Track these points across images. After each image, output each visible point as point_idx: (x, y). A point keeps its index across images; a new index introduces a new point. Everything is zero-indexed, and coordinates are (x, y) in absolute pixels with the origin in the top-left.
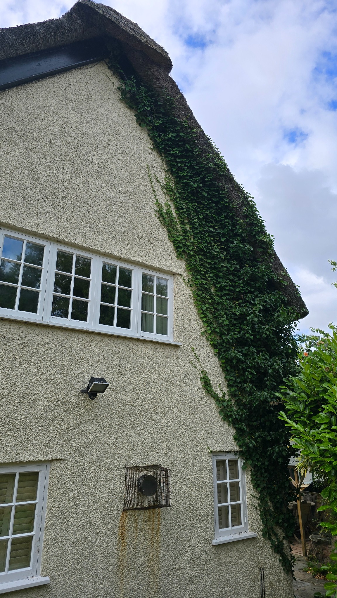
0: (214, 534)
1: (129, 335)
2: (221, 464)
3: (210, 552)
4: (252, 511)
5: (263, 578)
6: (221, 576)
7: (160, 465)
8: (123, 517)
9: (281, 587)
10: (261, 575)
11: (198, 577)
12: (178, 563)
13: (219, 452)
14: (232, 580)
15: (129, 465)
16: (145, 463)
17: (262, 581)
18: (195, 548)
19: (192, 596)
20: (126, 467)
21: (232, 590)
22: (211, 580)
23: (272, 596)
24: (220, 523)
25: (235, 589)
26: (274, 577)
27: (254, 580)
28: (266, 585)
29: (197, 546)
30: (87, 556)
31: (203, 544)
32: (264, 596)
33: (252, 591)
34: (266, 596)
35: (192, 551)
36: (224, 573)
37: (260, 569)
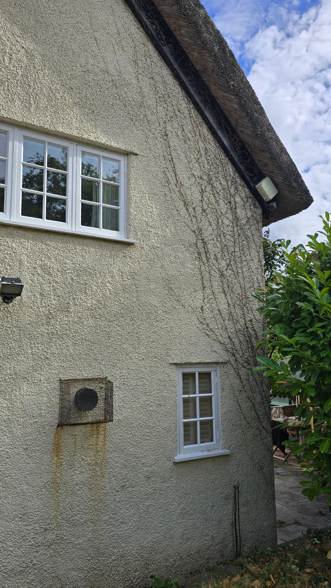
0: (176, 450)
1: (62, 229)
2: (187, 377)
3: (170, 468)
4: (226, 427)
5: (237, 496)
6: (184, 493)
7: (106, 377)
8: (57, 433)
9: (260, 505)
10: (235, 493)
11: (154, 495)
12: (129, 480)
13: (185, 364)
14: (198, 498)
15: (64, 377)
16: (86, 376)
17: (236, 499)
18: (151, 465)
19: (146, 513)
20: (60, 380)
21: (197, 508)
22: (171, 498)
23: (249, 515)
24: (185, 440)
25: (201, 507)
26: (252, 495)
27: (226, 498)
28: (241, 503)
29: (154, 463)
30: (11, 473)
31: (162, 461)
32: (239, 514)
33: (223, 509)
34: (240, 514)
35: (148, 468)
36: (187, 491)
37: (234, 487)
